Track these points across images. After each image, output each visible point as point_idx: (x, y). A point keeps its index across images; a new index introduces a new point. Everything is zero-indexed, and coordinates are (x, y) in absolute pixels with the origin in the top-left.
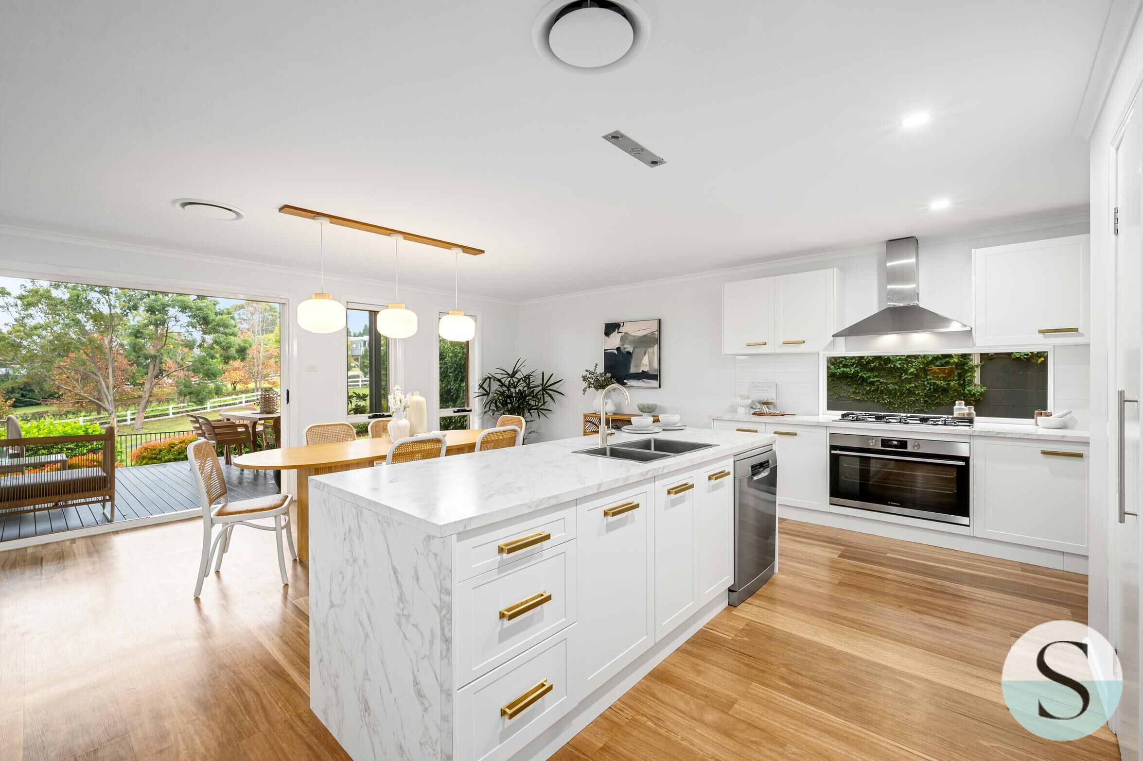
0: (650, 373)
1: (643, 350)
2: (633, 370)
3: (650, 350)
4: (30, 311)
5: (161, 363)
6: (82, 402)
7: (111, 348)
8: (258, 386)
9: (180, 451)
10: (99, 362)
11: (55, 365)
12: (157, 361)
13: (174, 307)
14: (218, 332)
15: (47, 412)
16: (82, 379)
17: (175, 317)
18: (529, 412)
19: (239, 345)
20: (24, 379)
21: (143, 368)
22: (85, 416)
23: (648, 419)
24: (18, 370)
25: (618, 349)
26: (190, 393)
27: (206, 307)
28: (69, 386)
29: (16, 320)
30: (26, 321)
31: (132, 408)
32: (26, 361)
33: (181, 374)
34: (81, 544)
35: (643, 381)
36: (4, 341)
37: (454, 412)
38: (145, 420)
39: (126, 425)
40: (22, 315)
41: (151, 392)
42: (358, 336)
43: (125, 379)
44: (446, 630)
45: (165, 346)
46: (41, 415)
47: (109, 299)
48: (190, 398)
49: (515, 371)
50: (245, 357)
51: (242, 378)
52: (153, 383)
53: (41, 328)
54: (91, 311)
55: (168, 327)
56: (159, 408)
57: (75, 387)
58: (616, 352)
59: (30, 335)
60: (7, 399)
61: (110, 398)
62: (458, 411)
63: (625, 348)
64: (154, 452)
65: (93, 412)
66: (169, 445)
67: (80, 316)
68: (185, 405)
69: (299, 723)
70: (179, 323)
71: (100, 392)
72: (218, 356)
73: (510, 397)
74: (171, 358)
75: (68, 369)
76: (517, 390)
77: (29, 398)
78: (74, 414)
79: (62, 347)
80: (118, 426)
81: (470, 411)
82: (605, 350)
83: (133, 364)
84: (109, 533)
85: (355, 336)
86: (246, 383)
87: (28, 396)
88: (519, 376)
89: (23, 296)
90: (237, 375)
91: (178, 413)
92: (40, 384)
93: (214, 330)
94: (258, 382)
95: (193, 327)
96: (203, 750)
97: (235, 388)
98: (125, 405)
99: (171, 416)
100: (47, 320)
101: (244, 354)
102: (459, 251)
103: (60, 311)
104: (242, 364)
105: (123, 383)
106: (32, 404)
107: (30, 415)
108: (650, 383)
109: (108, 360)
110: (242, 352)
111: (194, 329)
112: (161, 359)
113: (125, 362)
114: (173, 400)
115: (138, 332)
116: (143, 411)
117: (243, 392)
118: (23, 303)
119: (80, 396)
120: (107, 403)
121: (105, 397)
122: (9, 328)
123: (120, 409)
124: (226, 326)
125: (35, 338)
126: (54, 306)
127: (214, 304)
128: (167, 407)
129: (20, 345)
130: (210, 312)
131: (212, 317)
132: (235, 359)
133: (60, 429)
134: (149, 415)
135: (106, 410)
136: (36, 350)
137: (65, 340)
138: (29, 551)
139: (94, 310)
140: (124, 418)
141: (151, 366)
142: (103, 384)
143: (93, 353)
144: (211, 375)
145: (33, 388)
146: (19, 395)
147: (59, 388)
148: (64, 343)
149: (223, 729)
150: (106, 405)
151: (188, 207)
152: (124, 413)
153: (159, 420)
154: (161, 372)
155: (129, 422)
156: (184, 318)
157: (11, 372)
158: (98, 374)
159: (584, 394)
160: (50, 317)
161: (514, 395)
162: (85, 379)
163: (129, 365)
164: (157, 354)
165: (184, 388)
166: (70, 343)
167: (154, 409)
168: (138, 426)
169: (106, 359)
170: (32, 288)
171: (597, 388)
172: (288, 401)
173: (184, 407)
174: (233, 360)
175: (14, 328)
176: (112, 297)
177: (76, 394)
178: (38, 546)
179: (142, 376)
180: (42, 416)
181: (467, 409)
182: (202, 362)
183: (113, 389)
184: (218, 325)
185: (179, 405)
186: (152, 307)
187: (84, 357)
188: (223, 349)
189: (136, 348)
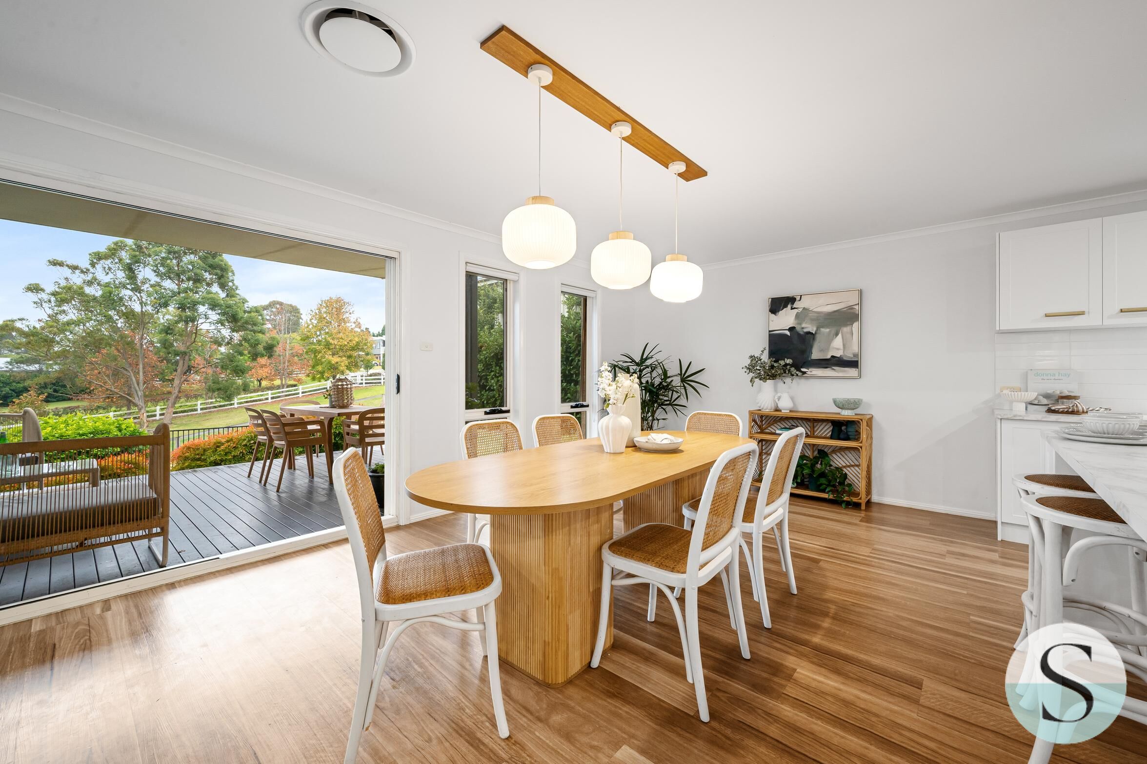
0: (845, 359)
1: (834, 330)
2: (816, 355)
3: (846, 330)
4: (63, 308)
5: (190, 360)
6: (113, 397)
7: (142, 345)
8: (284, 382)
10: (130, 358)
11: (87, 361)
12: (187, 358)
13: (204, 305)
14: (247, 329)
15: (78, 407)
16: (113, 375)
17: (205, 315)
18: (662, 408)
19: (267, 343)
20: (57, 375)
21: (172, 364)
22: (115, 411)
24: (51, 365)
25: (791, 329)
26: (219, 389)
27: (235, 304)
28: (101, 382)
29: (49, 316)
30: (59, 317)
31: (162, 403)
32: (59, 357)
33: (210, 371)
34: (118, 607)
35: (834, 369)
36: (37, 336)
37: (572, 407)
38: (174, 415)
39: (155, 420)
40: (55, 312)
41: (180, 388)
42: (377, 336)
43: (154, 375)
45: (194, 343)
46: (72, 410)
47: (141, 297)
48: (218, 394)
49: (645, 357)
50: (272, 354)
51: (268, 375)
52: (183, 379)
53: (73, 323)
54: (123, 308)
55: (198, 324)
56: (187, 404)
57: (106, 383)
58: (788, 333)
59: (63, 331)
60: (40, 394)
61: (140, 394)
62: (576, 407)
63: (803, 328)
64: (197, 452)
65: (123, 407)
66: (215, 444)
67: (112, 313)
68: (214, 400)
70: (208, 321)
71: (131, 387)
72: (246, 352)
74: (199, 355)
75: (100, 365)
77: (62, 393)
78: (104, 409)
79: (94, 342)
81: (588, 406)
82: (770, 331)
83: (162, 360)
84: (160, 586)
85: (374, 336)
86: (272, 380)
87: (61, 392)
89: (57, 292)
90: (263, 372)
91: (206, 409)
92: (72, 380)
93: (242, 328)
94: (284, 379)
95: (222, 324)
97: (260, 384)
98: (154, 400)
99: (199, 411)
100: (80, 316)
101: (270, 351)
103: (92, 307)
104: (269, 361)
105: (152, 379)
106: (64, 400)
107: (62, 410)
108: (844, 371)
109: (138, 357)
110: (270, 349)
111: (223, 327)
112: (190, 356)
113: (155, 358)
114: (201, 396)
115: (169, 328)
116: (172, 407)
117: (268, 389)
118: (56, 299)
119: (111, 391)
120: (137, 398)
121: (135, 392)
122: (42, 324)
123: (149, 404)
124: (255, 324)
125: (67, 333)
126: (87, 302)
127: (243, 303)
128: (195, 403)
129: (52, 341)
130: (239, 310)
131: (241, 314)
132: (262, 356)
133: (90, 424)
134: (178, 410)
135: (135, 405)
136: (68, 346)
137: (98, 336)
139: (126, 307)
140: (153, 413)
141: (181, 363)
142: (134, 379)
143: (124, 349)
144: (239, 371)
145: (65, 383)
146: (52, 390)
147: (90, 383)
148: (96, 338)
150: (136, 400)
152: (153, 408)
153: (188, 415)
154: (189, 369)
155: (158, 417)
156: (214, 316)
157: (44, 369)
158: (129, 369)
160: (83, 313)
162: (116, 374)
163: (159, 361)
164: (187, 351)
165: (212, 385)
166: (102, 339)
167: (183, 404)
168: (167, 421)
169: (136, 355)
170: (65, 284)
171: (764, 378)
172: (398, 391)
173: (212, 403)
174: (261, 357)
175: (47, 324)
176: (144, 295)
177: (107, 389)
178: (49, 616)
179: (171, 373)
180: (74, 411)
181: (585, 403)
182: (231, 358)
183: (144, 385)
184: (247, 323)
185: (207, 401)
186: (182, 304)
187: (116, 353)
188: (251, 346)
189: (166, 345)
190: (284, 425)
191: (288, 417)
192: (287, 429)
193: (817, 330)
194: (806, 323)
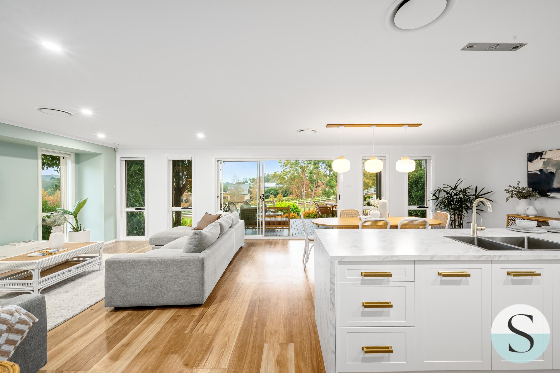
2: (555, 185)
4: (286, 167)
5: (318, 182)
6: (298, 196)
7: (305, 178)
9: (315, 215)
10: (301, 182)
11: (292, 184)
12: (316, 182)
13: (321, 162)
15: (290, 198)
17: (321, 166)
18: (466, 211)
20: (285, 188)
21: (313, 184)
22: (298, 200)
23: (533, 223)
25: (541, 171)
26: (326, 194)
29: (283, 170)
30: (285, 170)
31: (310, 198)
32: (286, 183)
33: (323, 186)
34: (281, 241)
36: (281, 176)
37: (418, 207)
38: (313, 203)
39: (308, 204)
41: (315, 193)
43: (308, 188)
44: (333, 299)
45: (319, 176)
49: (456, 186)
52: (316, 190)
53: (289, 172)
54: (300, 166)
55: (319, 170)
57: (296, 191)
58: (539, 173)
60: (282, 194)
61: (304, 195)
62: (420, 207)
64: (308, 214)
65: (300, 199)
66: (312, 212)
67: (297, 168)
69: (310, 318)
70: (322, 168)
71: (302, 193)
72: (334, 179)
73: (453, 201)
74: (320, 181)
75: (295, 185)
76: (458, 197)
78: (296, 199)
79: (293, 178)
80: (306, 204)
81: (428, 207)
82: (528, 172)
83: (310, 183)
87: (286, 194)
88: (458, 189)
89: (285, 163)
91: (322, 201)
92: (289, 190)
96: (284, 313)
102: (407, 127)
103: (293, 166)
105: (307, 190)
106: (287, 196)
107: (287, 199)
111: (327, 170)
113: (308, 182)
114: (321, 196)
115: (311, 172)
116: (313, 200)
118: (285, 165)
122: (282, 173)
123: (307, 198)
125: (287, 175)
126: (291, 165)
128: (319, 198)
129: (284, 178)
135: (303, 199)
136: (288, 179)
138: (271, 240)
141: (315, 184)
142: (302, 190)
143: (300, 179)
144: (332, 187)
145: (287, 191)
146: (284, 193)
147: (292, 191)
149: (290, 309)
150: (303, 197)
151: (301, 132)
152: (308, 200)
154: (318, 186)
155: (309, 203)
156: (324, 166)
157: (283, 186)
158: (301, 186)
159: (507, 202)
160: (291, 169)
161: (455, 200)
162: (298, 188)
164: (316, 179)
165: (324, 192)
166: (295, 177)
167: (316, 199)
168: (311, 205)
169: (303, 181)
171: (519, 198)
172: (339, 199)
173: (324, 199)
177: (296, 193)
178: (272, 239)
179: (313, 187)
180: (289, 200)
181: (426, 206)
182: (329, 182)
183: (305, 192)
185: (323, 198)
186: (315, 163)
187: (298, 181)
189: (311, 178)
190: (320, 207)
191: (325, 205)
192: (321, 209)
193: (556, 171)
194: (549, 167)
